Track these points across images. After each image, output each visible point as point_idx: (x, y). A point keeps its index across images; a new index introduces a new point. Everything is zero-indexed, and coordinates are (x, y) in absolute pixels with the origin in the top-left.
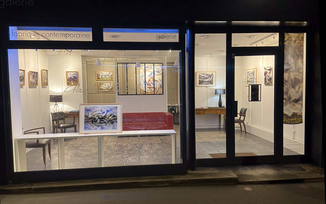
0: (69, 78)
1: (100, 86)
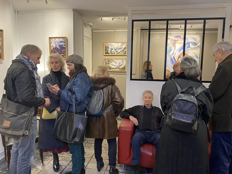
0: (53, 49)
1: (109, 63)
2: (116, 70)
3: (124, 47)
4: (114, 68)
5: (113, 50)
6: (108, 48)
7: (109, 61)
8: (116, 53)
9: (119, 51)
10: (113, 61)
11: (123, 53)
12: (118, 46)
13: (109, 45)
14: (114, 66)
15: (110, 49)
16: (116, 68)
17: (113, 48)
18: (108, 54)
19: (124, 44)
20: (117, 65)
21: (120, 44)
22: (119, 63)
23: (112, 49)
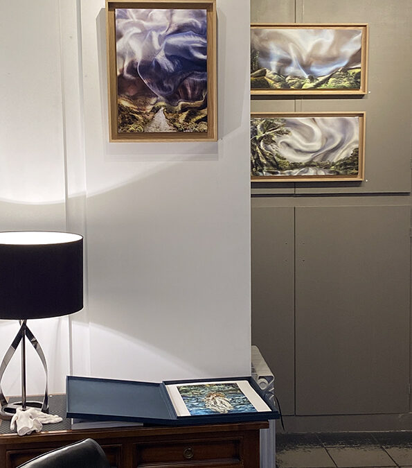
2: (312, 172)
3: (350, 49)
4: (295, 166)
5: (290, 70)
6: (266, 54)
7: (269, 126)
8: (309, 85)
9: (323, 72)
10: (295, 125)
11: (346, 84)
12: (318, 46)
13: (270, 37)
14: (298, 151)
15: (274, 64)
16: (309, 165)
17: (293, 56)
18: (268, 87)
19: (350, 35)
20: (316, 145)
21: (328, 36)
22: (328, 137)
23: (288, 62)
